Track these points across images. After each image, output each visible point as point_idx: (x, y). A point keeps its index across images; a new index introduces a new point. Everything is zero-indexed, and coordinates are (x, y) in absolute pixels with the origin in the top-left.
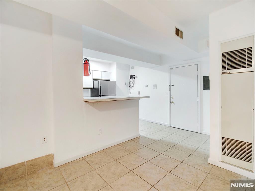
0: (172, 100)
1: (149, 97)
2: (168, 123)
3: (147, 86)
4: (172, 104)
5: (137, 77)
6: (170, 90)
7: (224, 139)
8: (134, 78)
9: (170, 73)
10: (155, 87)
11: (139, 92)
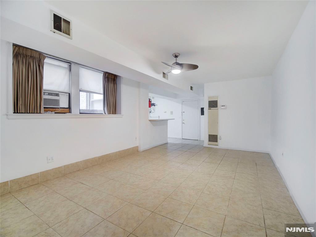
0: (183, 122)
1: (174, 119)
2: (180, 137)
3: (166, 112)
4: (184, 124)
5: (157, 105)
6: (182, 115)
7: (209, 135)
8: (155, 106)
9: (182, 104)
10: (172, 113)
11: (159, 117)
